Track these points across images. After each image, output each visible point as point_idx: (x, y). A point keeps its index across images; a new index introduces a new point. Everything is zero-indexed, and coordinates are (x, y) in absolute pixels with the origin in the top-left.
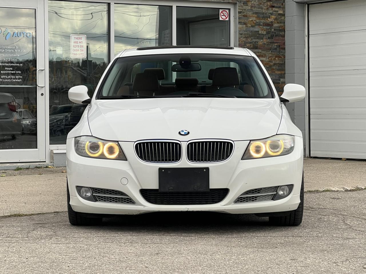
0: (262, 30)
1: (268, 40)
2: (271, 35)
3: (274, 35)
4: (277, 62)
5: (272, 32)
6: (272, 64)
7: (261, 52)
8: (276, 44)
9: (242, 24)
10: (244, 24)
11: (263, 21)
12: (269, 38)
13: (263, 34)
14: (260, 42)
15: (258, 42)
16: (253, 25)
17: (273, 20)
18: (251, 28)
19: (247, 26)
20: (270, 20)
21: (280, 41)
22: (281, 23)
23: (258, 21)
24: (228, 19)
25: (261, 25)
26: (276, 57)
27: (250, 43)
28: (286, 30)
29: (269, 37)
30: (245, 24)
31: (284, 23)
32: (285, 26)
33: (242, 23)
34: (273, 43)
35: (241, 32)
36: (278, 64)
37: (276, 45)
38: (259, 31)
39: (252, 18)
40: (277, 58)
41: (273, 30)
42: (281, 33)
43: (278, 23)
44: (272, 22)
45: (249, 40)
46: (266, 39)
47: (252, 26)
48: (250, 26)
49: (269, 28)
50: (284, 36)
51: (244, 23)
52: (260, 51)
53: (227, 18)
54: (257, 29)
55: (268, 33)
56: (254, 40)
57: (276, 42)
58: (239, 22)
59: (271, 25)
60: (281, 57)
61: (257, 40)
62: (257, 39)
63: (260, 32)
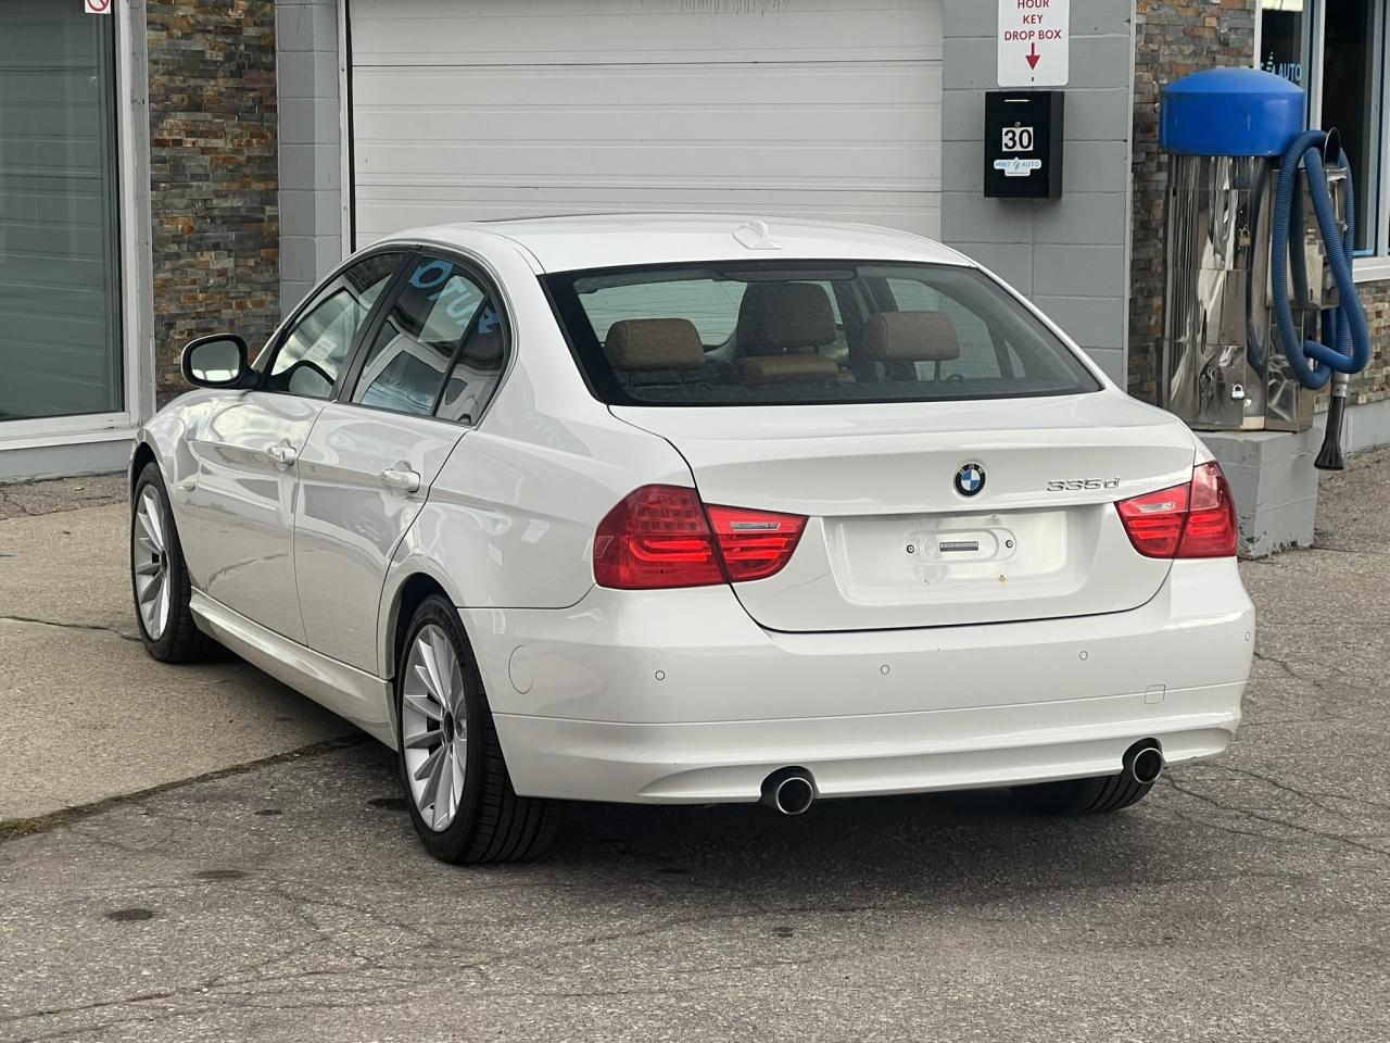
0: (213, 49)
1: (231, 82)
2: (238, 65)
3: (244, 64)
4: (256, 154)
5: (240, 55)
6: (241, 159)
7: (210, 122)
8: (251, 95)
9: (157, 30)
10: (162, 30)
11: (214, 18)
12: (232, 74)
13: (215, 62)
14: (210, 88)
15: (201, 88)
16: (188, 31)
17: (243, 17)
18: (183, 41)
19: (170, 36)
20: (234, 15)
21: (262, 85)
22: (262, 24)
23: (200, 17)
24: (108, 10)
25: (210, 32)
26: (252, 136)
27: (182, 90)
28: (277, 49)
29: (231, 72)
30: (165, 27)
31: (273, 23)
32: (274, 34)
33: (156, 24)
34: (244, 90)
35: (154, 56)
36: (259, 158)
37: (253, 99)
38: (203, 52)
39: (184, 7)
40: (254, 141)
41: (242, 47)
42: (264, 60)
43: (255, 24)
44: (238, 21)
45: (178, 81)
46: (224, 77)
47: (186, 36)
48: (180, 34)
49: (230, 41)
50: (271, 68)
51: (162, 25)
52: (209, 116)
53: (105, 6)
54: (197, 44)
55: (229, 57)
56: (192, 82)
57: (251, 86)
58: (149, 23)
59: (233, 31)
60: (266, 137)
61: (199, 82)
62: (200, 77)
63: (208, 56)
